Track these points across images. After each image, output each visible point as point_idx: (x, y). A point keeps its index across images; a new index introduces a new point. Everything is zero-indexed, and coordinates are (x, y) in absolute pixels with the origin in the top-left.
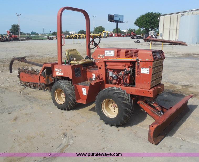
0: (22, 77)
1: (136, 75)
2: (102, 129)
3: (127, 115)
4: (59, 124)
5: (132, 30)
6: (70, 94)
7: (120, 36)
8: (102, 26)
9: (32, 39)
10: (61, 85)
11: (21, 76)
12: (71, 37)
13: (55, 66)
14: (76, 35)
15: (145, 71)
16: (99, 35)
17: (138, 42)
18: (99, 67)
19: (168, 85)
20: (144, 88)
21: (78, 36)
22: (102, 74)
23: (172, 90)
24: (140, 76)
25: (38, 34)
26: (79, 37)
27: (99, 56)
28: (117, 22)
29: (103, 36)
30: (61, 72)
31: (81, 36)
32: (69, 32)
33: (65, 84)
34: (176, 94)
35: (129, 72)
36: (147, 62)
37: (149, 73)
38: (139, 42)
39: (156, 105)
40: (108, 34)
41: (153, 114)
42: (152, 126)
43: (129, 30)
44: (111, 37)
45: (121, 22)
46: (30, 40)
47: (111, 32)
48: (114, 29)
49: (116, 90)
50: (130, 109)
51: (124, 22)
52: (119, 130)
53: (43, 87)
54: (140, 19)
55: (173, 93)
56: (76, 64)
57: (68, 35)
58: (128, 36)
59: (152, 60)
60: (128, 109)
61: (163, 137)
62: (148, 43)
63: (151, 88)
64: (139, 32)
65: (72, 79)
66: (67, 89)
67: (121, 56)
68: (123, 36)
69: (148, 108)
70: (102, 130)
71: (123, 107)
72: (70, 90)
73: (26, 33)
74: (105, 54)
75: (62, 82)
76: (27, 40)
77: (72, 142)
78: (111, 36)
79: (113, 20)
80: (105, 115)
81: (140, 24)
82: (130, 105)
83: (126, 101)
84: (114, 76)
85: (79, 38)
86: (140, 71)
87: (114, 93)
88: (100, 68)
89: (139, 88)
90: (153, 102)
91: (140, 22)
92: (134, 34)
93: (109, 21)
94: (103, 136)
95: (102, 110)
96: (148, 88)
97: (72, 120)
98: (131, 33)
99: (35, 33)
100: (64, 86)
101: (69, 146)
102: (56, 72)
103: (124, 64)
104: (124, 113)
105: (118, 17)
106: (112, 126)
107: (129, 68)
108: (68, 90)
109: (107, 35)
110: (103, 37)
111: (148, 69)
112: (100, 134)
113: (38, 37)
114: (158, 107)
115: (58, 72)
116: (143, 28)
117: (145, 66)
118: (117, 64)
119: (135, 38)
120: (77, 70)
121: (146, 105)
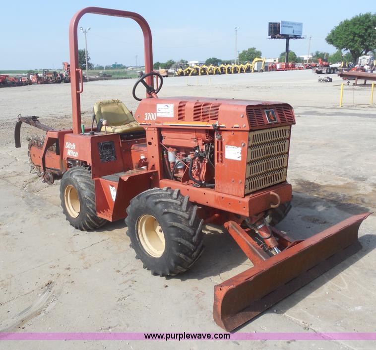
0: (34, 155)
1: (216, 163)
2: (132, 281)
3: (182, 256)
4: (52, 261)
5: (321, 54)
6: (88, 198)
7: (293, 67)
8: (254, 49)
9: (112, 77)
10: (74, 177)
11: (32, 154)
12: (188, 72)
13: (67, 136)
14: (198, 67)
15: (233, 153)
16: (245, 67)
17: (327, 81)
18: (148, 141)
19: (341, 183)
20: (231, 193)
21: (201, 70)
22: (153, 157)
23: (344, 196)
24: (224, 165)
25: (127, 68)
26: (202, 72)
27: (146, 116)
28: (287, 37)
29: (256, 69)
30: (75, 151)
31: (208, 70)
32: (187, 62)
33: (81, 176)
34: (350, 204)
35: (205, 155)
36: (236, 133)
37: (240, 159)
38: (331, 80)
39: (265, 235)
40: (266, 65)
41: (253, 254)
42: (219, 288)
43: (314, 54)
44: (273, 70)
45: (296, 37)
46: (107, 79)
47: (275, 61)
48: (283, 54)
49: (163, 195)
50: (192, 243)
51: (303, 38)
52: (166, 286)
53: (49, 179)
54: (339, 30)
55: (344, 202)
56: (107, 132)
57: (181, 67)
58: (311, 68)
59: (246, 129)
60: (183, 241)
61: (254, 314)
62: (349, 82)
63: (245, 195)
64: (338, 58)
65: (91, 165)
66: (82, 186)
67: (186, 118)
68: (300, 68)
69: (244, 240)
70: (130, 283)
71: (172, 235)
72: (88, 189)
73: (104, 66)
74: (158, 111)
75: (76, 171)
76: (102, 79)
77: (54, 304)
78: (273, 68)
79: (278, 35)
80: (144, 249)
81: (339, 40)
82: (191, 231)
83: (180, 222)
84: (177, 161)
85: (202, 74)
86: (223, 154)
87: (156, 203)
88: (150, 143)
89: (222, 192)
90: (260, 227)
91: (339, 37)
92: (324, 63)
93: (270, 37)
94: (126, 297)
95: (139, 239)
96: (240, 194)
97: (82, 255)
98: (317, 62)
99: (120, 67)
100: (79, 179)
101: (42, 314)
102: (68, 149)
103: (192, 135)
104: (174, 248)
105: (289, 27)
106: (155, 274)
107: (203, 144)
108: (84, 188)
109: (262, 68)
110: (255, 71)
111: (239, 149)
112: (122, 291)
113: (125, 73)
114: (269, 240)
115: (70, 149)
116: (347, 49)
117: (233, 143)
118: (181, 134)
119: (324, 71)
120: (106, 147)
121: (241, 232)
